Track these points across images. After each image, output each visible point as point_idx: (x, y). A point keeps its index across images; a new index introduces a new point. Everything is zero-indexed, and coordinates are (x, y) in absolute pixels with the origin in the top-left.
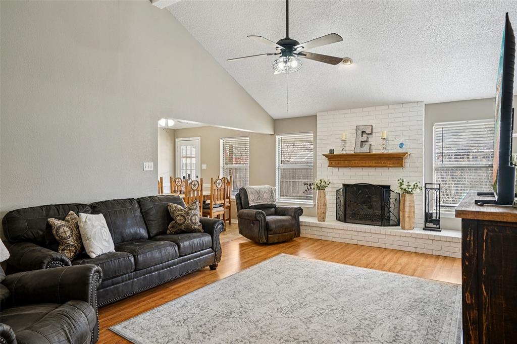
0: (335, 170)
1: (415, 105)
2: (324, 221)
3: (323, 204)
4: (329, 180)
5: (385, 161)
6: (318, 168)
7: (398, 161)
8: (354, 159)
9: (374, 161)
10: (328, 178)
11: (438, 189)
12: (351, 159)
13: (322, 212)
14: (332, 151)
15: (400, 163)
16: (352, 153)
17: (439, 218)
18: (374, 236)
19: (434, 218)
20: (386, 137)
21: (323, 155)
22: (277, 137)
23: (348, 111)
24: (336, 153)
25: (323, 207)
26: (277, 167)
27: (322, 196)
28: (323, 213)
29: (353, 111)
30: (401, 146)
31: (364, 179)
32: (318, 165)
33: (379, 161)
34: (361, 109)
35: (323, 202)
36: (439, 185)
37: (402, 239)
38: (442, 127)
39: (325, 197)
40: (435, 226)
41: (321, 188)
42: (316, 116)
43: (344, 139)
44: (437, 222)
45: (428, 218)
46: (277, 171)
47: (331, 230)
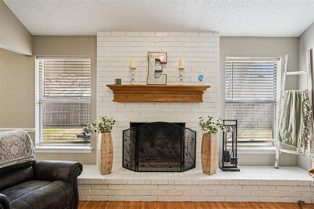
0: (121, 105)
1: (211, 35)
2: (110, 173)
3: (108, 152)
4: (112, 118)
5: (183, 95)
6: (97, 104)
7: (197, 95)
8: (147, 92)
9: (170, 95)
10: (112, 116)
11: (235, 126)
12: (143, 92)
13: (108, 161)
14: (118, 81)
15: (199, 97)
16: (145, 84)
17: (236, 156)
18: (177, 188)
19: (232, 157)
20: (183, 67)
21: (108, 86)
22: (37, 61)
23: (138, 34)
24: (123, 84)
25: (108, 155)
26: (37, 101)
27: (107, 140)
28: (109, 163)
29: (143, 34)
30: (200, 78)
31: (156, 116)
32: (98, 99)
33: (177, 95)
34: (154, 33)
35: (108, 148)
36: (235, 122)
37: (211, 188)
38: (232, 62)
39: (110, 142)
40: (232, 165)
41: (105, 129)
42: (95, 37)
43: (133, 66)
44: (235, 161)
45: (226, 157)
46: (37, 107)
47: (122, 187)
